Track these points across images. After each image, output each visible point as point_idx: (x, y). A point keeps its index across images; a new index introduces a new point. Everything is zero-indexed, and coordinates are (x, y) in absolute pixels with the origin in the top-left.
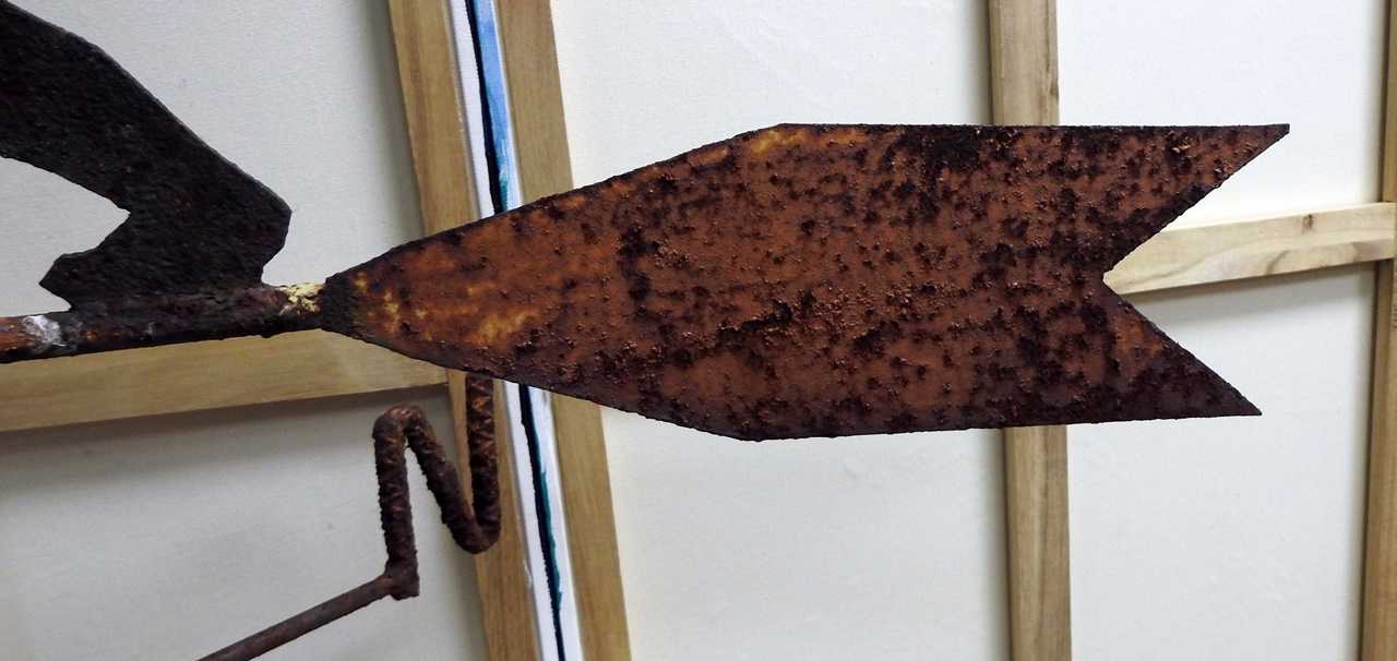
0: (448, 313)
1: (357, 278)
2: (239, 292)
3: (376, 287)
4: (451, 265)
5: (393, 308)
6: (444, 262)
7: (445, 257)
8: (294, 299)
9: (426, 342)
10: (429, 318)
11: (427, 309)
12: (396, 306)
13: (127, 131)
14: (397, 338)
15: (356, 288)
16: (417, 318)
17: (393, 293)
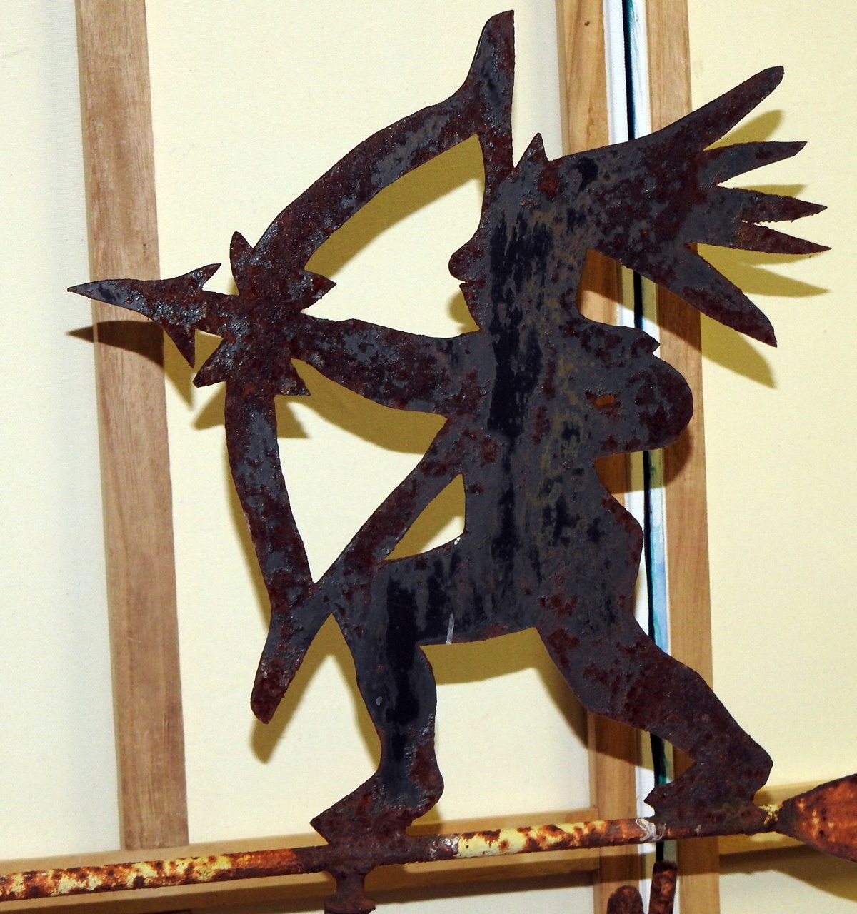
0: (846, 826)
1: (800, 802)
2: (743, 808)
3: (809, 808)
4: (852, 796)
5: (816, 821)
6: (848, 795)
7: (849, 791)
8: (771, 814)
9: (831, 842)
10: (835, 828)
11: (835, 822)
12: (818, 820)
13: (705, 718)
14: (817, 839)
15: (798, 808)
16: (828, 827)
17: (817, 812)
